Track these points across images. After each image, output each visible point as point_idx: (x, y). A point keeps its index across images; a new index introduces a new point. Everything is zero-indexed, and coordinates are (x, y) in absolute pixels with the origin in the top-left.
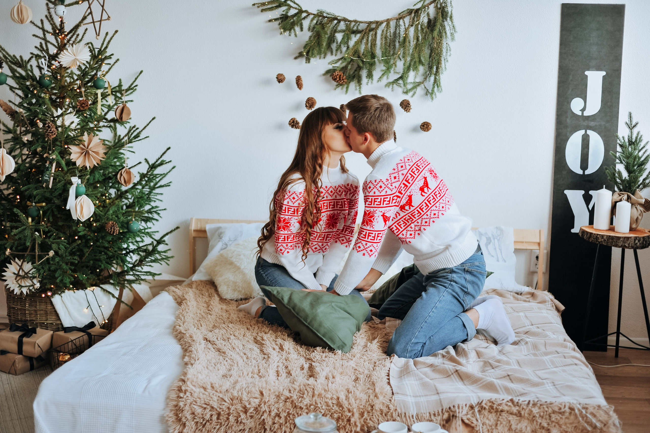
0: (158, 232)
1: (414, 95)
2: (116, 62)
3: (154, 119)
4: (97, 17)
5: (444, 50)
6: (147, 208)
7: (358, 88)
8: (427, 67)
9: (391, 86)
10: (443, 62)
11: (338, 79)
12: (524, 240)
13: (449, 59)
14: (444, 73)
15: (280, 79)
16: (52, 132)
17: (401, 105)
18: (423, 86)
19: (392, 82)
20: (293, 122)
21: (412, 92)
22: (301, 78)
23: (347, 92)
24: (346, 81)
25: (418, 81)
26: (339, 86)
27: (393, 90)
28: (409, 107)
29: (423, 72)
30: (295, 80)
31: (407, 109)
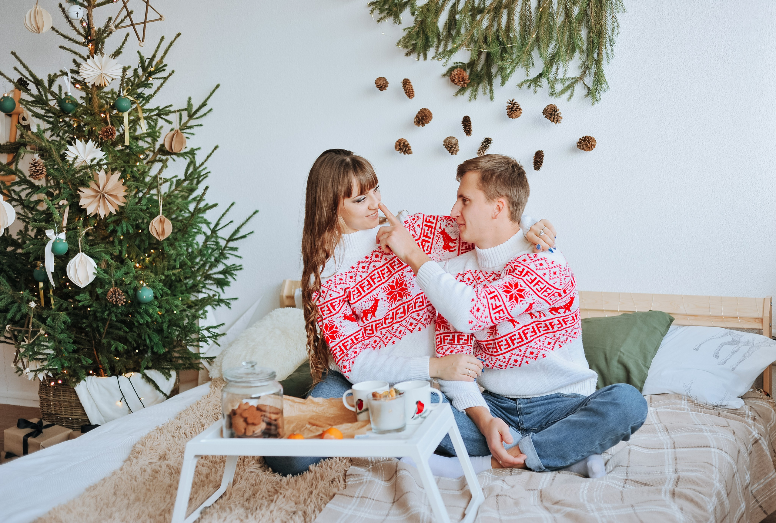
1: (570, 98)
2: (170, 75)
3: (216, 147)
4: (137, 18)
5: (609, 28)
7: (488, 91)
8: (585, 54)
9: (532, 85)
10: (608, 45)
11: (456, 81)
12: (738, 315)
13: (617, 40)
14: (611, 61)
15: (382, 84)
16: (38, 171)
17: (544, 113)
18: (582, 83)
19: (531, 80)
20: (400, 145)
21: (568, 93)
22: (410, 83)
23: (475, 98)
24: (467, 82)
25: (574, 77)
26: (462, 90)
27: (535, 92)
28: (557, 115)
29: (580, 62)
30: (401, 85)
31: (554, 118)
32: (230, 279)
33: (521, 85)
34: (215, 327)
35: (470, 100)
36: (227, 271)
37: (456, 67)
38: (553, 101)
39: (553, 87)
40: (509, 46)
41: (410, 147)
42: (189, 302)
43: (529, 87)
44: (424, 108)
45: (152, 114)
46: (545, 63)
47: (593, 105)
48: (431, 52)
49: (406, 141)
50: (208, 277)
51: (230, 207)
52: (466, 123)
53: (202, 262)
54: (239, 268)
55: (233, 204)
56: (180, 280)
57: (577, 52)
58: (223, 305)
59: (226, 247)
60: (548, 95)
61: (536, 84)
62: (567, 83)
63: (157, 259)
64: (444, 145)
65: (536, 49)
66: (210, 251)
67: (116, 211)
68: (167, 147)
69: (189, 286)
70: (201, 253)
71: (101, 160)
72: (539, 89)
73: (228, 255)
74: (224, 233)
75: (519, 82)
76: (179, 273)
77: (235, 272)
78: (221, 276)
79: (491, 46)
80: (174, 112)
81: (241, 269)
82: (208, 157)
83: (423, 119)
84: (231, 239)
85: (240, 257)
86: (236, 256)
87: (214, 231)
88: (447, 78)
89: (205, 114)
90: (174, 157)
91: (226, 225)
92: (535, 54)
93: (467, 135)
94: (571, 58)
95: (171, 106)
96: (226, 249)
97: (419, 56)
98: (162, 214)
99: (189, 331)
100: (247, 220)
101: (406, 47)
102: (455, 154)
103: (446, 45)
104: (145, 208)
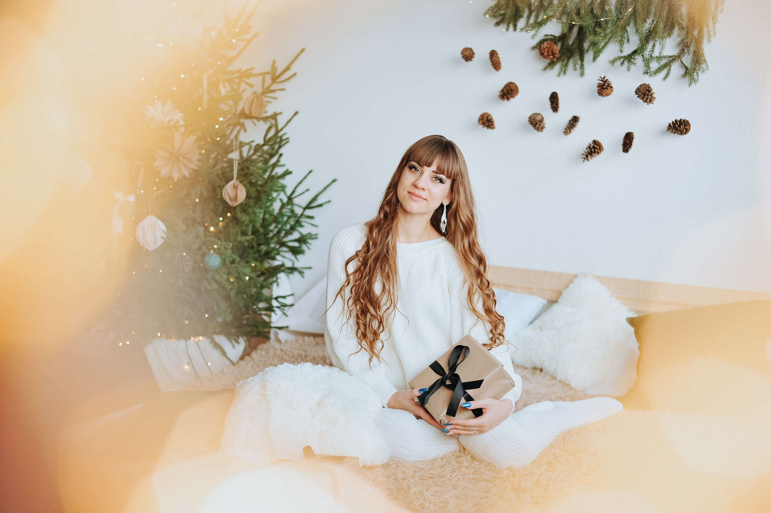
0: (310, 268)
1: (666, 77)
2: (255, 37)
3: (296, 113)
6: (296, 235)
7: (578, 66)
8: (685, 31)
9: (626, 63)
10: (710, 22)
11: (546, 54)
13: (721, 17)
14: (713, 39)
15: (468, 55)
17: (636, 92)
18: (680, 62)
19: (624, 57)
20: (483, 119)
21: (664, 72)
22: (497, 54)
23: (565, 73)
24: (557, 56)
25: (671, 54)
26: (552, 64)
27: (629, 69)
28: (651, 95)
29: (679, 39)
30: (488, 56)
31: (647, 99)
32: (304, 247)
33: (613, 62)
34: (284, 297)
35: (559, 75)
36: (302, 240)
37: (546, 40)
38: (647, 80)
39: (647, 65)
40: (602, 19)
41: (493, 122)
42: (263, 269)
43: (622, 64)
44: (511, 81)
45: (234, 76)
46: (641, 39)
47: (689, 86)
48: (521, 23)
49: (490, 115)
50: (283, 244)
51: (308, 174)
52: (554, 99)
53: (276, 230)
54: (314, 237)
55: (310, 172)
56: (253, 247)
57: (676, 28)
58: (296, 274)
59: (302, 215)
60: (642, 73)
61: (629, 61)
62: (663, 62)
63: (231, 225)
64: (529, 121)
65: (632, 24)
66: (285, 219)
67: (190, 174)
68: (247, 111)
69: (263, 252)
70: (276, 220)
71: (178, 122)
72: (633, 67)
73: (303, 224)
74: (301, 201)
75: (612, 58)
76: (253, 239)
77: (310, 241)
78: (296, 244)
79: (584, 19)
80: (255, 75)
81: (316, 238)
82: (288, 123)
83: (508, 93)
84: (308, 207)
85: (316, 226)
86: (313, 225)
87: (290, 199)
88: (537, 51)
89: (289, 79)
90: (255, 121)
91: (302, 193)
92: (630, 29)
93: (554, 111)
94: (670, 35)
95: (253, 69)
96: (303, 217)
97: (508, 26)
98: (237, 179)
99: (256, 300)
100: (325, 188)
101: (494, 16)
102: (541, 131)
103: (537, 16)
104: (220, 172)
